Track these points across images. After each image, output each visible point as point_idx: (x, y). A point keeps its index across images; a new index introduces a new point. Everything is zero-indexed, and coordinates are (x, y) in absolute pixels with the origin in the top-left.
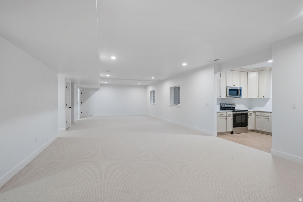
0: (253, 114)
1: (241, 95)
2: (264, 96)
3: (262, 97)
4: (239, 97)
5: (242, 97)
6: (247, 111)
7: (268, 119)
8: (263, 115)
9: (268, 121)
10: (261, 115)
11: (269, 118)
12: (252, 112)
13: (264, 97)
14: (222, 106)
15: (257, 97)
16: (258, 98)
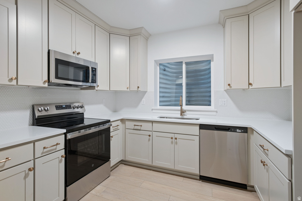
0: (121, 126)
1: (94, 81)
2: (138, 87)
3: (136, 89)
4: (92, 88)
5: (99, 88)
6: (108, 121)
7: (149, 136)
8: (139, 128)
9: (149, 140)
10: (136, 127)
11: (150, 133)
12: (119, 123)
13: (139, 89)
14: (37, 114)
15: (127, 88)
16: (129, 90)
